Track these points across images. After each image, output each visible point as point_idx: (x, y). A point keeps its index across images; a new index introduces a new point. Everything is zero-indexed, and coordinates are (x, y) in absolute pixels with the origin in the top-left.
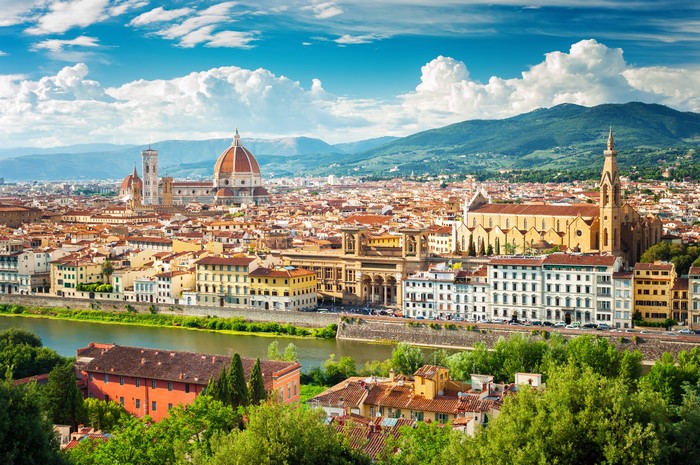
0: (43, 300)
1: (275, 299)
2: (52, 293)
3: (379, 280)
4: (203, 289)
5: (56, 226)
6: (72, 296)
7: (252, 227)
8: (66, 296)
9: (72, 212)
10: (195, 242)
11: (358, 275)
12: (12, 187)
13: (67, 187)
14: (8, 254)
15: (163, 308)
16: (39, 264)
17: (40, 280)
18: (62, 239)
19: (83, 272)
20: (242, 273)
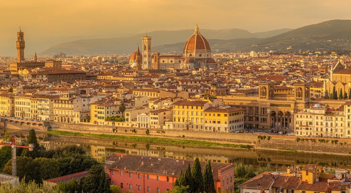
0: (87, 127)
1: (219, 125)
2: (91, 123)
3: (281, 113)
4: (177, 120)
5: (94, 82)
6: (102, 124)
7: (206, 83)
8: (99, 124)
9: (102, 74)
10: (173, 92)
11: (268, 111)
12: (70, 59)
13: (100, 59)
14: (68, 99)
15: (154, 131)
16: (84, 105)
17: (84, 115)
18: (97, 90)
19: (109, 110)
20: (200, 110)
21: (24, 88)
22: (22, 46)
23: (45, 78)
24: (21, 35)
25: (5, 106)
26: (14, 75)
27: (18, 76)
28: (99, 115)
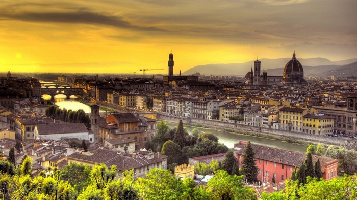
0: (216, 123)
1: (314, 129)
2: (220, 120)
4: (282, 122)
6: (227, 122)
7: (302, 96)
8: (225, 121)
9: (227, 86)
10: (278, 101)
11: (354, 120)
14: (204, 102)
15: (265, 130)
16: (215, 107)
17: (215, 114)
19: (232, 111)
20: (300, 116)
21: (173, 93)
22: (171, 64)
23: (187, 88)
24: (171, 56)
25: (160, 105)
26: (166, 85)
27: (168, 85)
28: (225, 115)
